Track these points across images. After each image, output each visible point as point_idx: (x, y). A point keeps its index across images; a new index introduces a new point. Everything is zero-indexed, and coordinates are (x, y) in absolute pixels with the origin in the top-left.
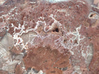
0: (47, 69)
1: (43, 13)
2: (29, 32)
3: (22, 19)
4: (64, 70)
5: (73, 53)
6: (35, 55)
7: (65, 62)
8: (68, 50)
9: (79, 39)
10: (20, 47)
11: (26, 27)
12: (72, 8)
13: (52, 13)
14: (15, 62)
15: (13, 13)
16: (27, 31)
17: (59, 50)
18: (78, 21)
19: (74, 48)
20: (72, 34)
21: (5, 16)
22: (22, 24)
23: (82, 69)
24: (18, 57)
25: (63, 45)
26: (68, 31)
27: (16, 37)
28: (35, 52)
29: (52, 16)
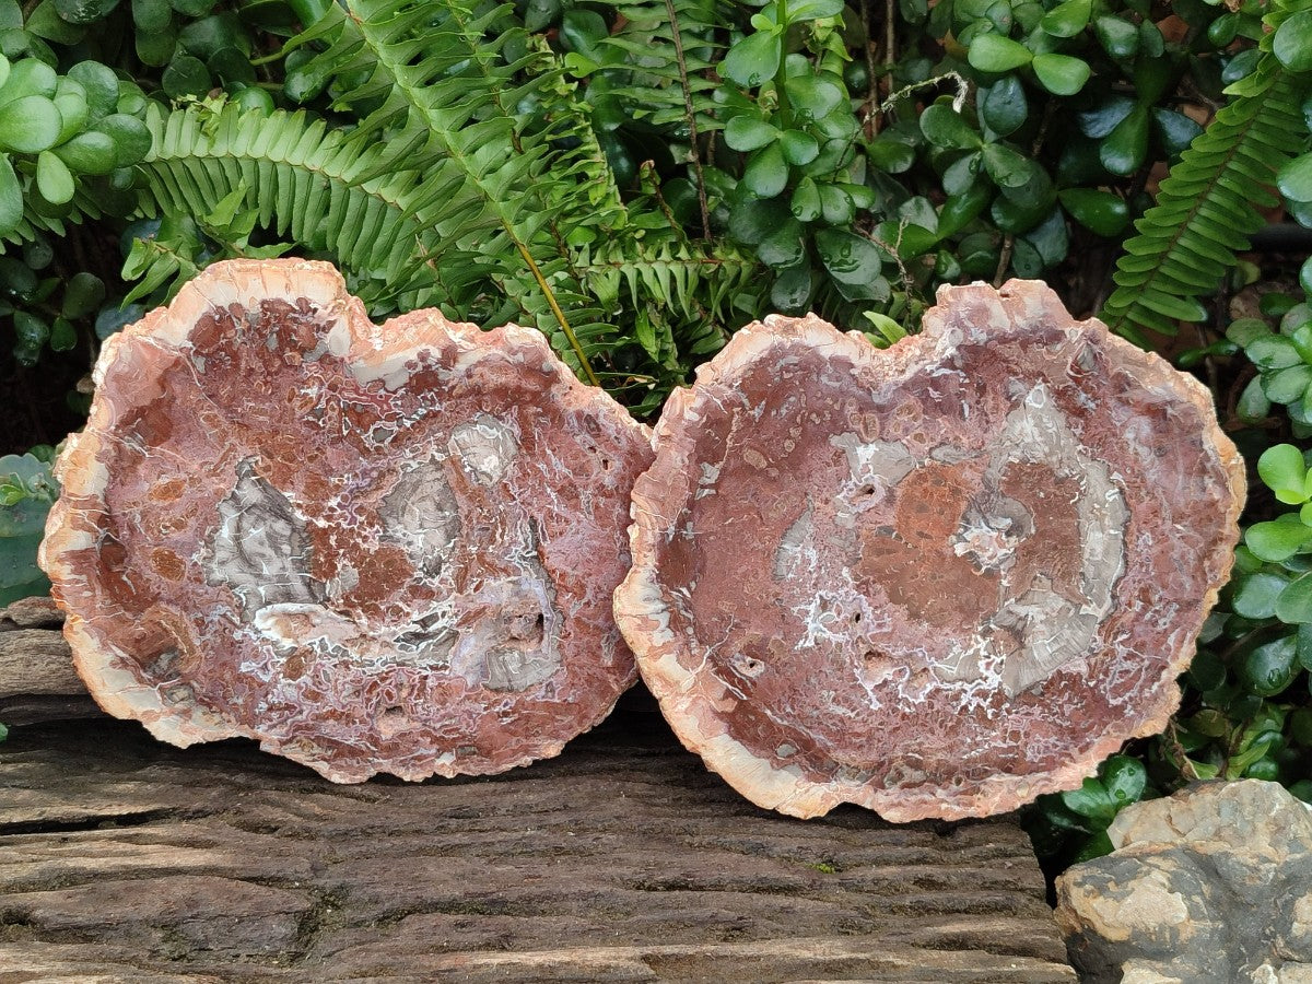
0: (940, 554)
1: (896, 721)
2: (953, 682)
3: (959, 722)
4: (889, 530)
5: (845, 572)
6: (961, 609)
7: (879, 553)
8: (858, 587)
9: (812, 608)
10: (993, 648)
11: (957, 698)
12: (808, 710)
13: (871, 714)
14: (1021, 610)
15: (977, 744)
16: (958, 686)
17: (883, 597)
18: (800, 666)
19: (835, 588)
20: (828, 634)
21: (1000, 744)
22: (965, 708)
23: (829, 508)
24: (1010, 621)
25: (868, 611)
26: (839, 645)
27: (993, 681)
28: (958, 617)
29: (875, 706)
